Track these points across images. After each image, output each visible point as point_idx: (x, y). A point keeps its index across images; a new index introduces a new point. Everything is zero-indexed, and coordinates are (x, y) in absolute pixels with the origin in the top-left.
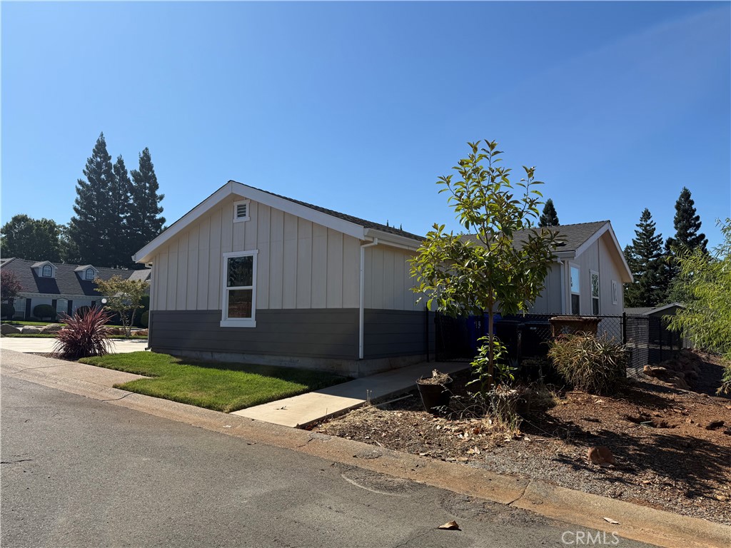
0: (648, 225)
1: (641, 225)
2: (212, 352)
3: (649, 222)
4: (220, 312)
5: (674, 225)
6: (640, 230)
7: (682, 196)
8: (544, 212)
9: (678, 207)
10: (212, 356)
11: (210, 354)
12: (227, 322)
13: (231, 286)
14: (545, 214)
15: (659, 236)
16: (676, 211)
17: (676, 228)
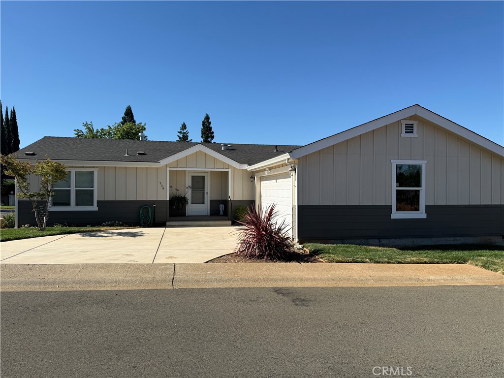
0: (185, 133)
1: (180, 132)
2: (379, 239)
3: (185, 131)
4: (390, 207)
5: (201, 135)
6: (181, 136)
7: (205, 119)
8: (125, 114)
9: (203, 125)
10: (380, 242)
11: (378, 241)
12: (396, 215)
13: (399, 187)
14: (126, 116)
15: (191, 140)
16: (202, 127)
17: (202, 137)
